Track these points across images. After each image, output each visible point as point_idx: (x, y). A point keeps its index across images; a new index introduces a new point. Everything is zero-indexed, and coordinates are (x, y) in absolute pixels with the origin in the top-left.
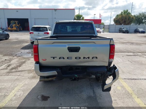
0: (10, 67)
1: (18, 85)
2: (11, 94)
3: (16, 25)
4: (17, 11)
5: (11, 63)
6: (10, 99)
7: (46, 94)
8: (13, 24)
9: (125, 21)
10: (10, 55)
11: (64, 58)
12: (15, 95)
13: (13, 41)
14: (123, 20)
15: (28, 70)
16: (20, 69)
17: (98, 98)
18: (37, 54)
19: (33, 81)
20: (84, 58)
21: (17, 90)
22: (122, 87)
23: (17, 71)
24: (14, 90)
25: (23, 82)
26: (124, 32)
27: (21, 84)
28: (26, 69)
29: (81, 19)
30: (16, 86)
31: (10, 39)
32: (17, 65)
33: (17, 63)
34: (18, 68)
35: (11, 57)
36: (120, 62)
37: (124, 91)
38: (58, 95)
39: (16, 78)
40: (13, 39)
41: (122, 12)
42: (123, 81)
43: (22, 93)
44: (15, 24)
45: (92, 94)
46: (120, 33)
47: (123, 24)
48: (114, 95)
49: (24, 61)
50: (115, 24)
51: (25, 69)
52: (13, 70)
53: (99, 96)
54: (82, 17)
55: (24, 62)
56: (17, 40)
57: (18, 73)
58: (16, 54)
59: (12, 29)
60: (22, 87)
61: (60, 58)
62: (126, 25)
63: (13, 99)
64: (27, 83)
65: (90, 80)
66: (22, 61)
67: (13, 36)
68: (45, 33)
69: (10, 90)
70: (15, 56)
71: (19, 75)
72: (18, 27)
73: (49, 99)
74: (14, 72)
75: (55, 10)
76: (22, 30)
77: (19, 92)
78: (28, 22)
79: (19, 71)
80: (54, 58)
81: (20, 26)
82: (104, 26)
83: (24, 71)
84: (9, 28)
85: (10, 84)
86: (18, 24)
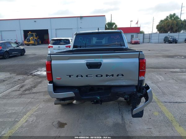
0: (24, 89)
1: (30, 109)
2: (22, 119)
3: (34, 38)
4: (35, 21)
5: (25, 83)
6: (20, 125)
7: (63, 121)
8: (30, 37)
9: (172, 27)
10: (24, 74)
11: (82, 76)
12: (26, 121)
13: (29, 57)
14: (170, 27)
15: (45, 91)
16: (34, 90)
17: (127, 126)
18: (51, 72)
19: (49, 105)
20: (107, 76)
21: (30, 115)
22: (161, 112)
23: (30, 93)
24: (26, 115)
25: (37, 105)
26: (170, 42)
27: (35, 108)
28: (42, 91)
29: (113, 27)
30: (28, 111)
31: (26, 55)
32: (32, 85)
33: (31, 83)
34: (32, 89)
35: (25, 76)
36: (161, 80)
37: (162, 118)
38: (78, 122)
39: (29, 101)
40: (30, 55)
41: (168, 17)
42: (162, 105)
43: (35, 118)
44: (32, 36)
45: (120, 121)
46: (165, 43)
47: (169, 32)
48: (148, 122)
49: (39, 80)
50: (158, 32)
51: (40, 91)
52: (27, 92)
53: (129, 123)
54: (114, 25)
55: (40, 82)
56: (34, 56)
57: (32, 96)
58: (32, 72)
59: (29, 42)
60: (35, 112)
61: (77, 76)
62: (174, 32)
63: (24, 126)
64: (41, 107)
65: (119, 104)
66: (38, 81)
67: (30, 51)
68: (66, 47)
69: (21, 115)
70: (30, 75)
71: (33, 97)
72: (36, 40)
73: (66, 126)
74: (28, 94)
75: (81, 17)
76: (40, 43)
77: (31, 117)
78: (48, 34)
79: (33, 93)
80: (70, 76)
81: (38, 38)
82: (144, 36)
83: (39, 92)
84: (26, 42)
85: (22, 108)
86: (36, 36)
